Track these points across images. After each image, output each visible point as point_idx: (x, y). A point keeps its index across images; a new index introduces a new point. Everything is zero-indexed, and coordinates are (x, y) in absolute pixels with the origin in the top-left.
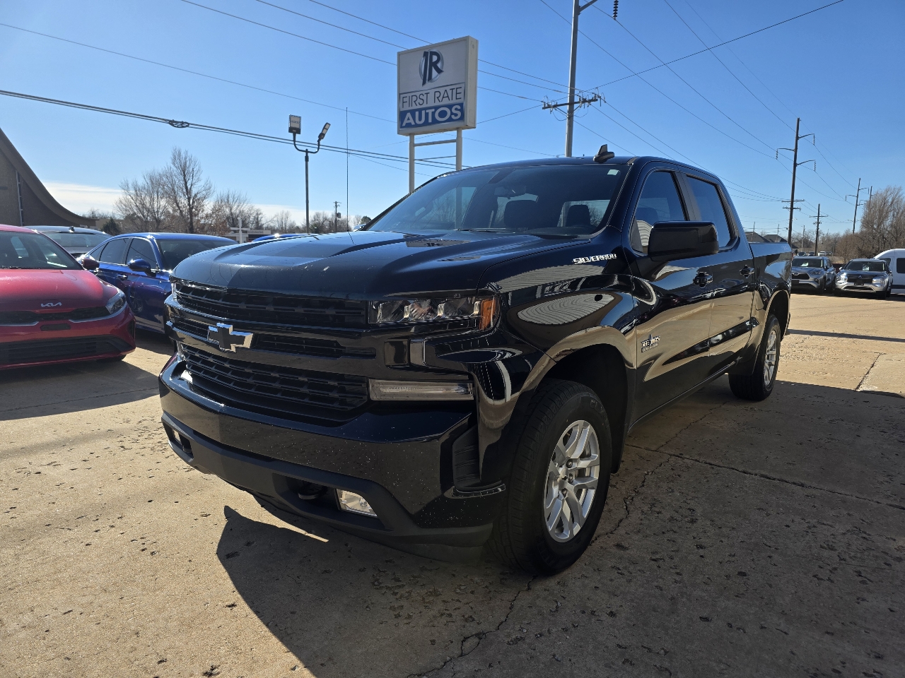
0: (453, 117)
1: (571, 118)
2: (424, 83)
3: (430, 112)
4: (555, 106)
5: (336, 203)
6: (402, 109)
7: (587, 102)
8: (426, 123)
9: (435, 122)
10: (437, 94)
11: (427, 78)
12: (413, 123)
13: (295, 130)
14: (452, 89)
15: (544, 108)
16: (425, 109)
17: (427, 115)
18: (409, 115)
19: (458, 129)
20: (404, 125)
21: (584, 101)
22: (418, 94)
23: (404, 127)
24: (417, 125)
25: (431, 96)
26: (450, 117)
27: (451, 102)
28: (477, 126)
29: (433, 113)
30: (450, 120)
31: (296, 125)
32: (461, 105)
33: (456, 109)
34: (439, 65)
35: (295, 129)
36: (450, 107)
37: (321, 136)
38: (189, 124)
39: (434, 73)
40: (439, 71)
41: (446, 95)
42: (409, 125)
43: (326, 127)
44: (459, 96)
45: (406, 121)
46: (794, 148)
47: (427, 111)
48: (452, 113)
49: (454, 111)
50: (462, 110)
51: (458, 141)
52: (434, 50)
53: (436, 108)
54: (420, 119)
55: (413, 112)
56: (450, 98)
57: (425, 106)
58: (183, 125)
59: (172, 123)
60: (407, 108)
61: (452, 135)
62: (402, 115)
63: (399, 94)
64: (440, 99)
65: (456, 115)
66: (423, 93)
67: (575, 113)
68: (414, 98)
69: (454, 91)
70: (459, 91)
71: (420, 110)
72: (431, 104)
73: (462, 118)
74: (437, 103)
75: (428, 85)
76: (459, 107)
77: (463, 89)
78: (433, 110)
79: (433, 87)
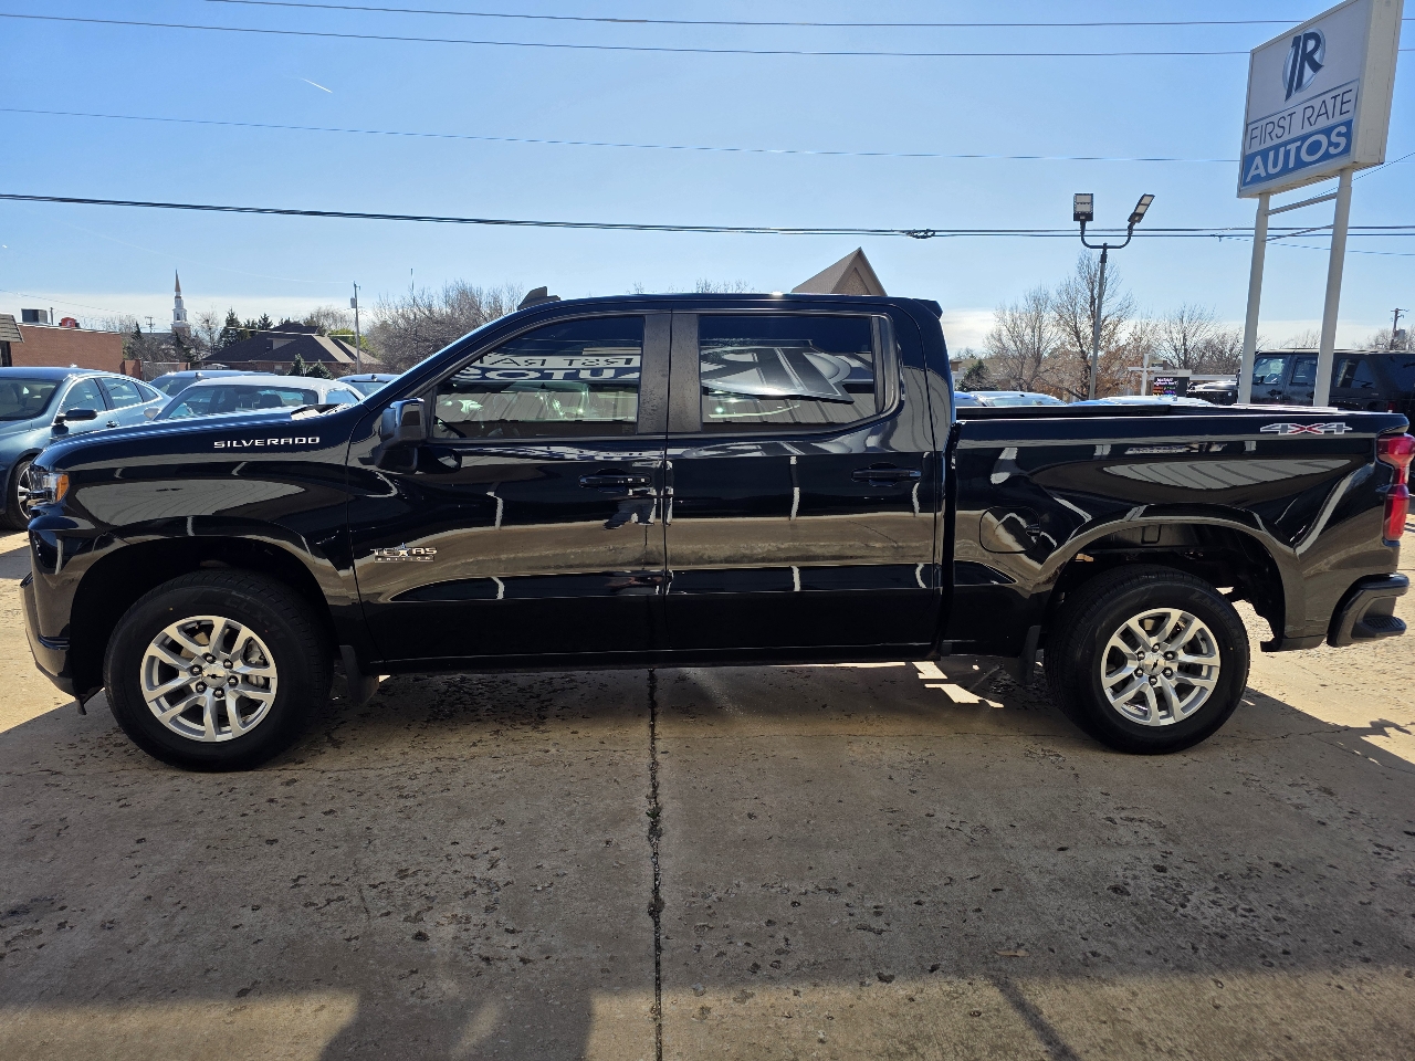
0: (1332, 151)
2: (1288, 95)
3: (1292, 147)
5: (1397, 312)
6: (1248, 152)
8: (1285, 170)
9: (1300, 164)
10: (1309, 112)
11: (1294, 84)
12: (1263, 174)
13: (1083, 217)
14: (1335, 97)
16: (1285, 144)
17: (1287, 154)
18: (1258, 160)
19: (1343, 172)
20: (1248, 179)
22: (1275, 119)
23: (1249, 183)
24: (1270, 177)
25: (1297, 119)
26: (1327, 150)
27: (1331, 122)
29: (1298, 149)
30: (1327, 156)
31: (1085, 209)
32: (1348, 124)
33: (1338, 134)
34: (1317, 57)
35: (1083, 214)
36: (1327, 131)
37: (1136, 217)
38: (934, 231)
39: (1308, 71)
40: (1316, 67)
41: (1323, 111)
42: (1257, 179)
43: (1145, 201)
44: (1345, 108)
45: (1253, 172)
47: (1288, 148)
48: (1330, 144)
49: (1334, 138)
50: (1348, 135)
51: (1342, 198)
52: (1311, 31)
53: (1304, 138)
54: (1275, 165)
55: (1264, 154)
56: (1330, 116)
57: (1286, 137)
58: (926, 234)
59: (910, 233)
60: (1256, 147)
61: (1332, 184)
62: (1247, 161)
63: (1247, 125)
64: (1312, 120)
65: (1337, 145)
66: (1285, 114)
68: (1270, 127)
69: (1339, 99)
70: (1346, 98)
71: (1276, 148)
72: (1297, 132)
73: (1347, 150)
74: (1308, 129)
75: (1297, 97)
76: (1344, 130)
77: (1354, 93)
78: (1299, 143)
79: (1301, 100)
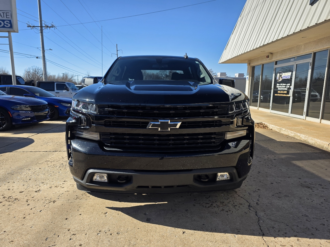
0: (6, 26)
1: (42, 32)
4: (33, 27)
7: (48, 27)
14: (3, 13)
15: (28, 27)
19: (9, 32)
21: (47, 27)
27: (3, 19)
28: (19, 31)
30: (4, 27)
32: (10, 21)
33: (7, 22)
36: (3, 21)
44: (8, 16)
46: (117, 54)
48: (4, 24)
51: (9, 37)
56: (3, 17)
67: (44, 31)
69: (5, 14)
70: (7, 14)
73: (11, 27)
76: (9, 22)
77: (10, 14)
